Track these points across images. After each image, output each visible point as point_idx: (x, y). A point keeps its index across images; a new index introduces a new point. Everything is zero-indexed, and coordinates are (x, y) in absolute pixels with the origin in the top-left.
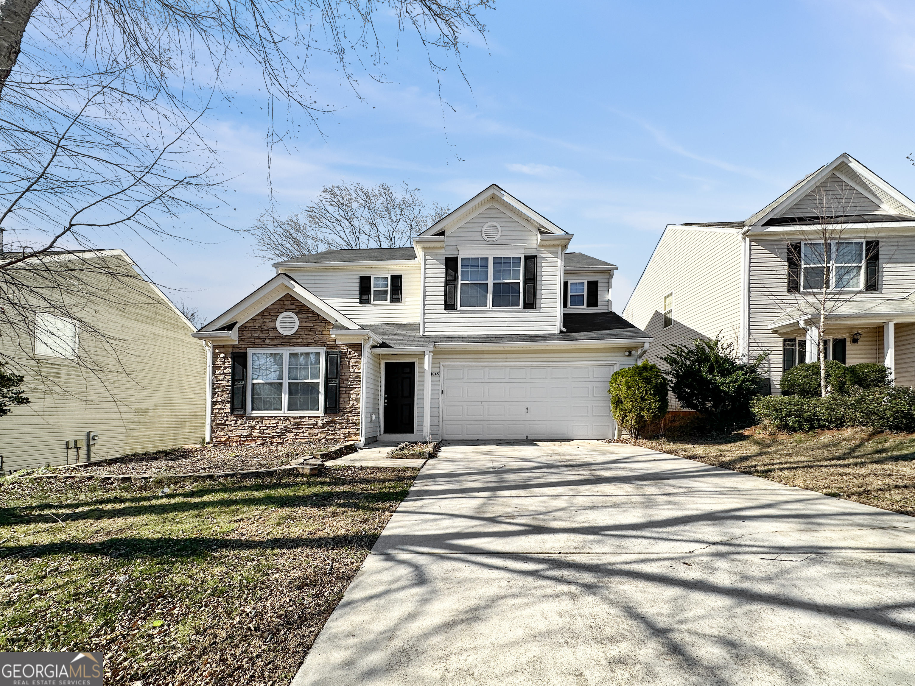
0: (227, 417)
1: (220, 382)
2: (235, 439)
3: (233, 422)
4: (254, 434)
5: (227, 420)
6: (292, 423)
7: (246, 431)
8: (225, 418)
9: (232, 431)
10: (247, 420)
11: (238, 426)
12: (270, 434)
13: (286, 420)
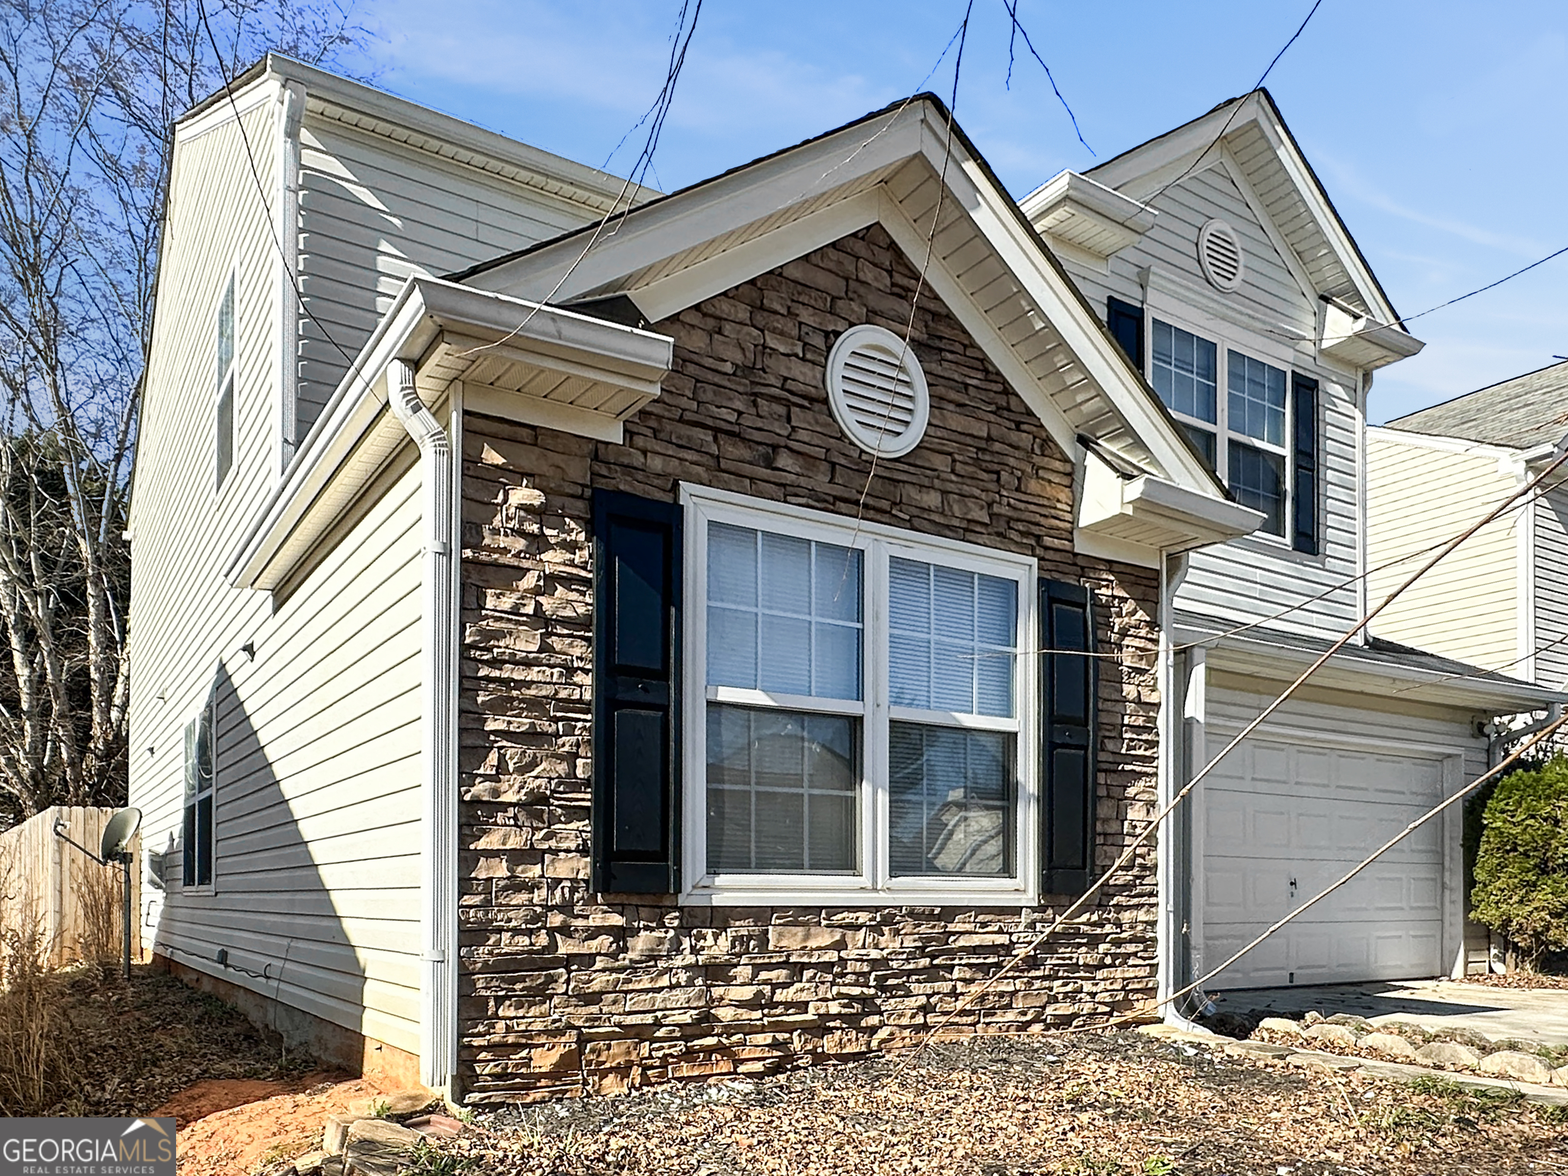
0: (566, 908)
1: (519, 674)
2: (616, 1054)
3: (604, 942)
4: (725, 1014)
5: (566, 931)
6: (909, 943)
7: (680, 996)
8: (556, 920)
9: (594, 998)
10: (684, 929)
11: (633, 968)
12: (803, 1007)
13: (876, 929)
